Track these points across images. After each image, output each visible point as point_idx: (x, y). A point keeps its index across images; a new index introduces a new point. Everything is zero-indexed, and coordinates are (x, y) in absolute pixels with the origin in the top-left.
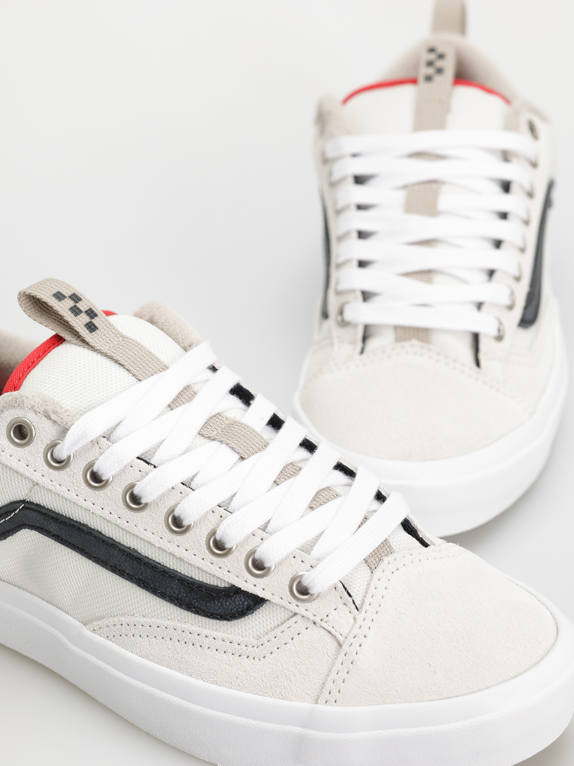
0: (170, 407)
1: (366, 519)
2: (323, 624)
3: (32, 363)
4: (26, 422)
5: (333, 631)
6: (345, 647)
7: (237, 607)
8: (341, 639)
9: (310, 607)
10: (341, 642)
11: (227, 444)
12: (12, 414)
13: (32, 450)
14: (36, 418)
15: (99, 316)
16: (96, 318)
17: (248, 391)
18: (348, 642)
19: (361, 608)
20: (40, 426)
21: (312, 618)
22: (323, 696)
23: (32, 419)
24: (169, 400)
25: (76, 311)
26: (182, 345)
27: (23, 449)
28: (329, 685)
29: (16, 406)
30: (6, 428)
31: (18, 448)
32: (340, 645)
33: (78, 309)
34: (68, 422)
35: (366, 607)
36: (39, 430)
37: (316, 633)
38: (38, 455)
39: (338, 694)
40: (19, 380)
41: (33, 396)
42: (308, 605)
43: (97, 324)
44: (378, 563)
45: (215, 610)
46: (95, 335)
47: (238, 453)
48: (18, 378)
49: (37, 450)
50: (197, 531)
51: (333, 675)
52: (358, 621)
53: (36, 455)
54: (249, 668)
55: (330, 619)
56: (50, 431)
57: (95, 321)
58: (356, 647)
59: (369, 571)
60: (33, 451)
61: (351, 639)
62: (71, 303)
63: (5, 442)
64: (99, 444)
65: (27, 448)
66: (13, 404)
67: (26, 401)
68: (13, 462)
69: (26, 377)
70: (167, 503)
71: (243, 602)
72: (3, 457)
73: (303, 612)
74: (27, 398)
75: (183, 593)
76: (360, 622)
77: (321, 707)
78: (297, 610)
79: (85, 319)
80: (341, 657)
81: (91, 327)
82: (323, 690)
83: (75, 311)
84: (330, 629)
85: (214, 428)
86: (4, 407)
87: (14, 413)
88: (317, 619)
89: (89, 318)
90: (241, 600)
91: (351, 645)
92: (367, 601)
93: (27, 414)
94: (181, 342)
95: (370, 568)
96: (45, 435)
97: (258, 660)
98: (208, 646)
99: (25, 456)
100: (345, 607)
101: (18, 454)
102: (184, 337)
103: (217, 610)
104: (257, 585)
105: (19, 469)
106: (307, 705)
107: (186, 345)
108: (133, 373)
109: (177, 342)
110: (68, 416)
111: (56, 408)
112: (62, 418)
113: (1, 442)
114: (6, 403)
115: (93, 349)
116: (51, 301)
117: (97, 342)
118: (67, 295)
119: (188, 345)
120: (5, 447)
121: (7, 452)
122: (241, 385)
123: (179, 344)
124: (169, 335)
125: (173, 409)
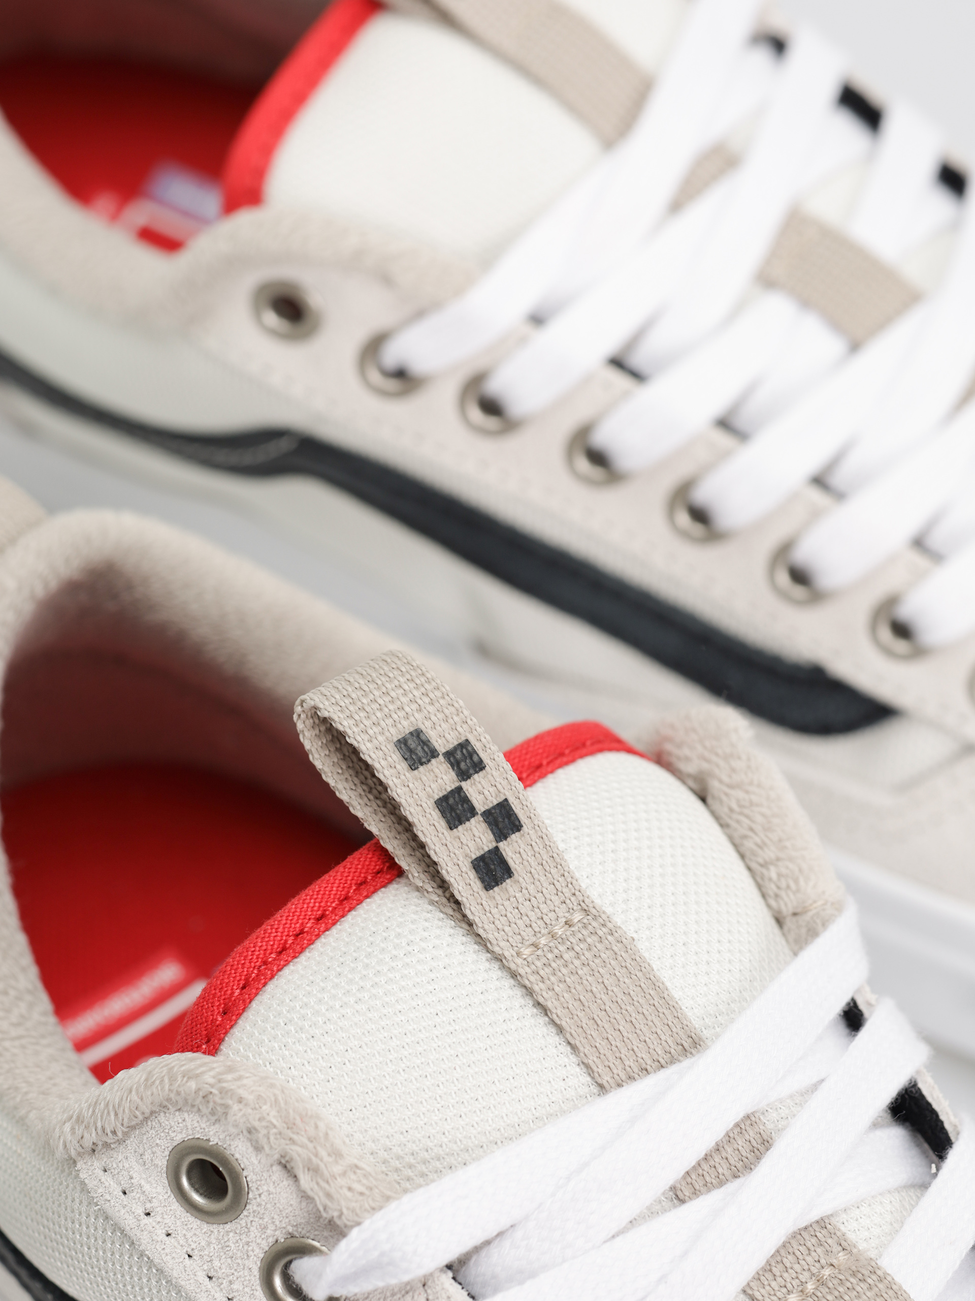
3: (297, 936)
4: (225, 1162)
12: (190, 1127)
13: (230, 1244)
14: (256, 1162)
15: (526, 829)
16: (514, 837)
17: (934, 1113)
20: (265, 1188)
23: (245, 1160)
24: (673, 1173)
25: (455, 809)
26: (773, 903)
27: (205, 1227)
29: (205, 1110)
30: (167, 1153)
31: (191, 1219)
33: (466, 800)
34: (345, 1211)
36: (260, 1195)
38: (246, 1262)
40: (244, 988)
41: (259, 1097)
43: (512, 860)
46: (498, 897)
48: (242, 982)
49: (246, 1247)
53: (239, 1261)
56: (290, 1209)
57: (510, 849)
60: (233, 1246)
62: (446, 778)
63: (160, 1189)
64: (429, 1291)
65: (218, 1230)
66: (197, 1102)
67: (236, 1107)
68: (169, 1257)
69: (265, 984)
72: (145, 1233)
74: (240, 1101)
79: (478, 840)
81: (493, 870)
83: (452, 809)
85: (794, 1275)
86: (169, 1100)
87: (196, 1125)
89: (491, 837)
93: (232, 1143)
94: (771, 893)
96: (276, 1217)
99: (206, 1252)
101: (188, 1236)
102: (783, 884)
105: (183, 1283)
107: (786, 909)
108: (541, 1000)
109: (760, 887)
110: (350, 1189)
111: (316, 1155)
112: (329, 1195)
113: (147, 1187)
114: (178, 1093)
115: (481, 941)
116: (383, 763)
117: (501, 922)
118: (441, 746)
119: (791, 910)
120: (155, 1203)
121: (159, 1219)
122: (921, 1085)
123: (764, 896)
124: (742, 857)
125: (682, 1201)
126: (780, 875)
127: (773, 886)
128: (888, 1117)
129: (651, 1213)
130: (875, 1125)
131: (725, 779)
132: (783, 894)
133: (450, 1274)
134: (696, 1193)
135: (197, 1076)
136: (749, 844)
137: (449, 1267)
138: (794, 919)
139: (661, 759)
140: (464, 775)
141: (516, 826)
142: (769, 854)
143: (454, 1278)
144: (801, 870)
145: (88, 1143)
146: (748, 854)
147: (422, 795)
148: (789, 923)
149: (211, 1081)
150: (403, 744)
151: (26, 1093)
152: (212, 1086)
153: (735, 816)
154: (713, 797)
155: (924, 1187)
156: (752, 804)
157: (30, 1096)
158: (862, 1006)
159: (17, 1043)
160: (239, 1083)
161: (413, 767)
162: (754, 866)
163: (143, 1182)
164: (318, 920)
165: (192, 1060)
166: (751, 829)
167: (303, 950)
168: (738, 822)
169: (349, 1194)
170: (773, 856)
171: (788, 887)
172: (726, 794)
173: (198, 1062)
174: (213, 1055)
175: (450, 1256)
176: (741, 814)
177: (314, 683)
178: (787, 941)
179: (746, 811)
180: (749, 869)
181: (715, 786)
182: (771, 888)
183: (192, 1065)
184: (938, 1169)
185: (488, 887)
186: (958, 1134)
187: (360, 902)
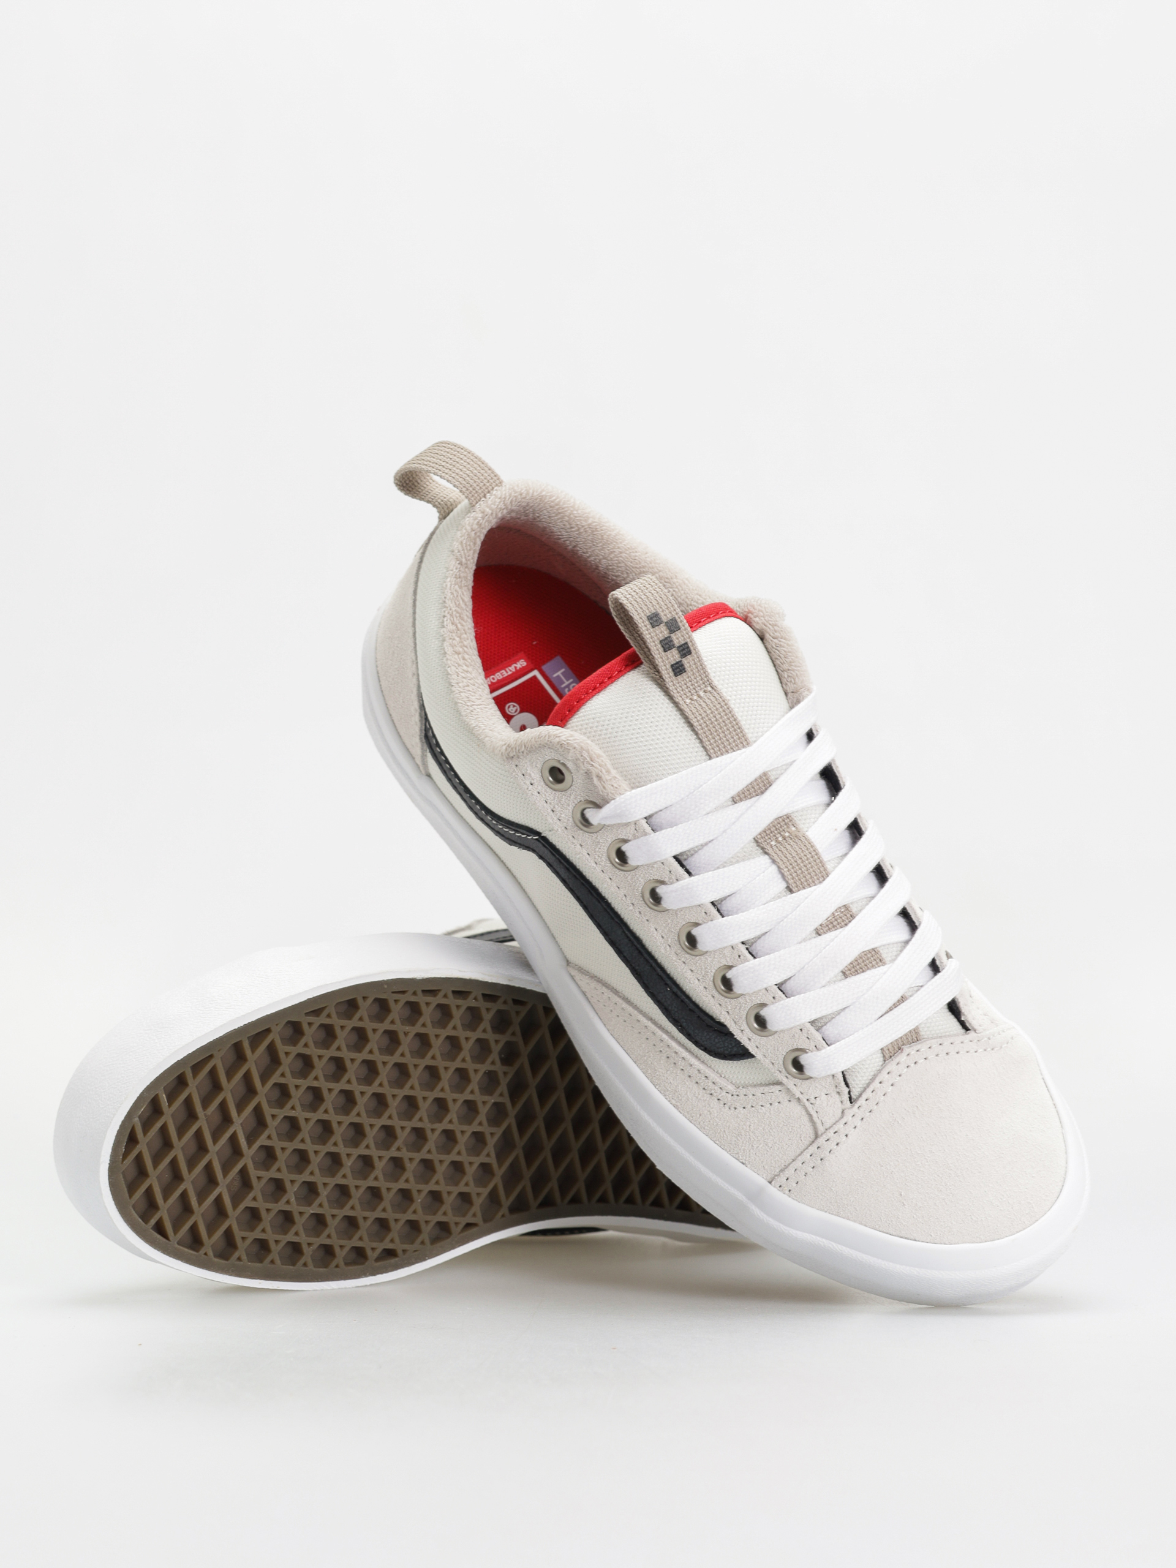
0: (734, 800)
1: (903, 999)
2: (807, 1104)
5: (815, 1115)
6: (821, 1141)
7: (725, 1048)
8: (821, 1129)
9: (799, 1084)
10: (820, 1133)
11: (779, 867)
12: (553, 755)
13: (563, 798)
14: (578, 772)
15: (693, 653)
16: (688, 657)
18: (825, 1137)
19: (856, 1100)
21: (798, 1095)
22: (778, 1180)
23: (572, 769)
24: (733, 792)
25: (667, 645)
27: (554, 792)
28: (790, 1172)
29: (560, 750)
30: (542, 763)
31: (548, 789)
32: (817, 1136)
33: (671, 641)
34: (609, 793)
35: (861, 1101)
36: (577, 783)
37: (797, 1110)
38: (568, 805)
39: (795, 1185)
40: (578, 702)
41: (581, 748)
42: (798, 1082)
43: (687, 666)
44: (895, 1051)
45: (701, 1039)
46: (679, 680)
47: (787, 882)
49: (568, 802)
50: (709, 959)
51: (798, 1164)
52: (845, 1117)
53: (564, 805)
54: (715, 1112)
55: (817, 1103)
56: (588, 790)
57: (687, 662)
58: (832, 1145)
59: (882, 1059)
61: (830, 1134)
62: (665, 632)
63: (538, 776)
64: (637, 826)
65: (559, 794)
66: (558, 746)
68: (537, 801)
70: (687, 916)
71: (733, 1047)
72: (529, 791)
73: (791, 1086)
74: (574, 748)
75: (675, 1007)
76: (848, 1117)
77: (772, 1190)
78: (785, 1080)
79: (674, 657)
80: (813, 1149)
81: (678, 669)
82: (781, 1174)
84: (813, 1113)
85: (774, 835)
87: (555, 754)
88: (803, 1098)
89: (679, 656)
90: (731, 1044)
91: (828, 1140)
92: (864, 1096)
95: (884, 1056)
96: (582, 792)
97: (727, 1108)
98: (682, 1067)
99: (553, 801)
100: (838, 1096)
101: (547, 795)
103: (703, 1041)
104: (752, 1040)
106: (761, 1181)
108: (705, 745)
109: (780, 679)
110: (612, 786)
111: (601, 772)
112: (604, 787)
113: (533, 775)
114: (551, 742)
115: (671, 698)
116: (643, 624)
117: (679, 689)
118: (664, 619)
119: (791, 691)
120: (535, 781)
121: (536, 787)
122: (833, 765)
123: (781, 683)
124: (775, 666)
125: (736, 803)
126: (788, 676)
127: (785, 680)
128: (819, 776)
129: (722, 807)
130: (812, 780)
131: (772, 634)
132: (789, 684)
133: (645, 820)
134: (741, 800)
135: (559, 737)
136: (778, 662)
137: (645, 818)
138: (792, 694)
139: (746, 620)
140: (672, 631)
141: (690, 653)
142: (785, 667)
143: (647, 822)
144: (797, 675)
145: (511, 755)
146: (777, 665)
147: (643, 615)
148: (790, 695)
149: (565, 739)
150: (650, 618)
151: (484, 729)
152: (565, 741)
153: (774, 650)
154: (766, 640)
155: (828, 805)
156: (781, 646)
157: (486, 731)
158: (814, 732)
159: (479, 707)
160: (575, 741)
161: (665, 651)
162: (779, 671)
163: (531, 772)
164: (609, 678)
165: (557, 730)
166: (779, 656)
167: (602, 690)
168: (775, 652)
169: (612, 788)
170: (787, 668)
171: (791, 681)
172: (772, 641)
173: (560, 731)
174: (563, 727)
175: (646, 815)
176: (776, 649)
177: (617, 586)
178: (788, 703)
179: (778, 648)
180: (777, 671)
181: (767, 636)
182: (784, 681)
183: (558, 732)
184: (835, 799)
185: (676, 675)
186: (844, 785)
187: (625, 673)
